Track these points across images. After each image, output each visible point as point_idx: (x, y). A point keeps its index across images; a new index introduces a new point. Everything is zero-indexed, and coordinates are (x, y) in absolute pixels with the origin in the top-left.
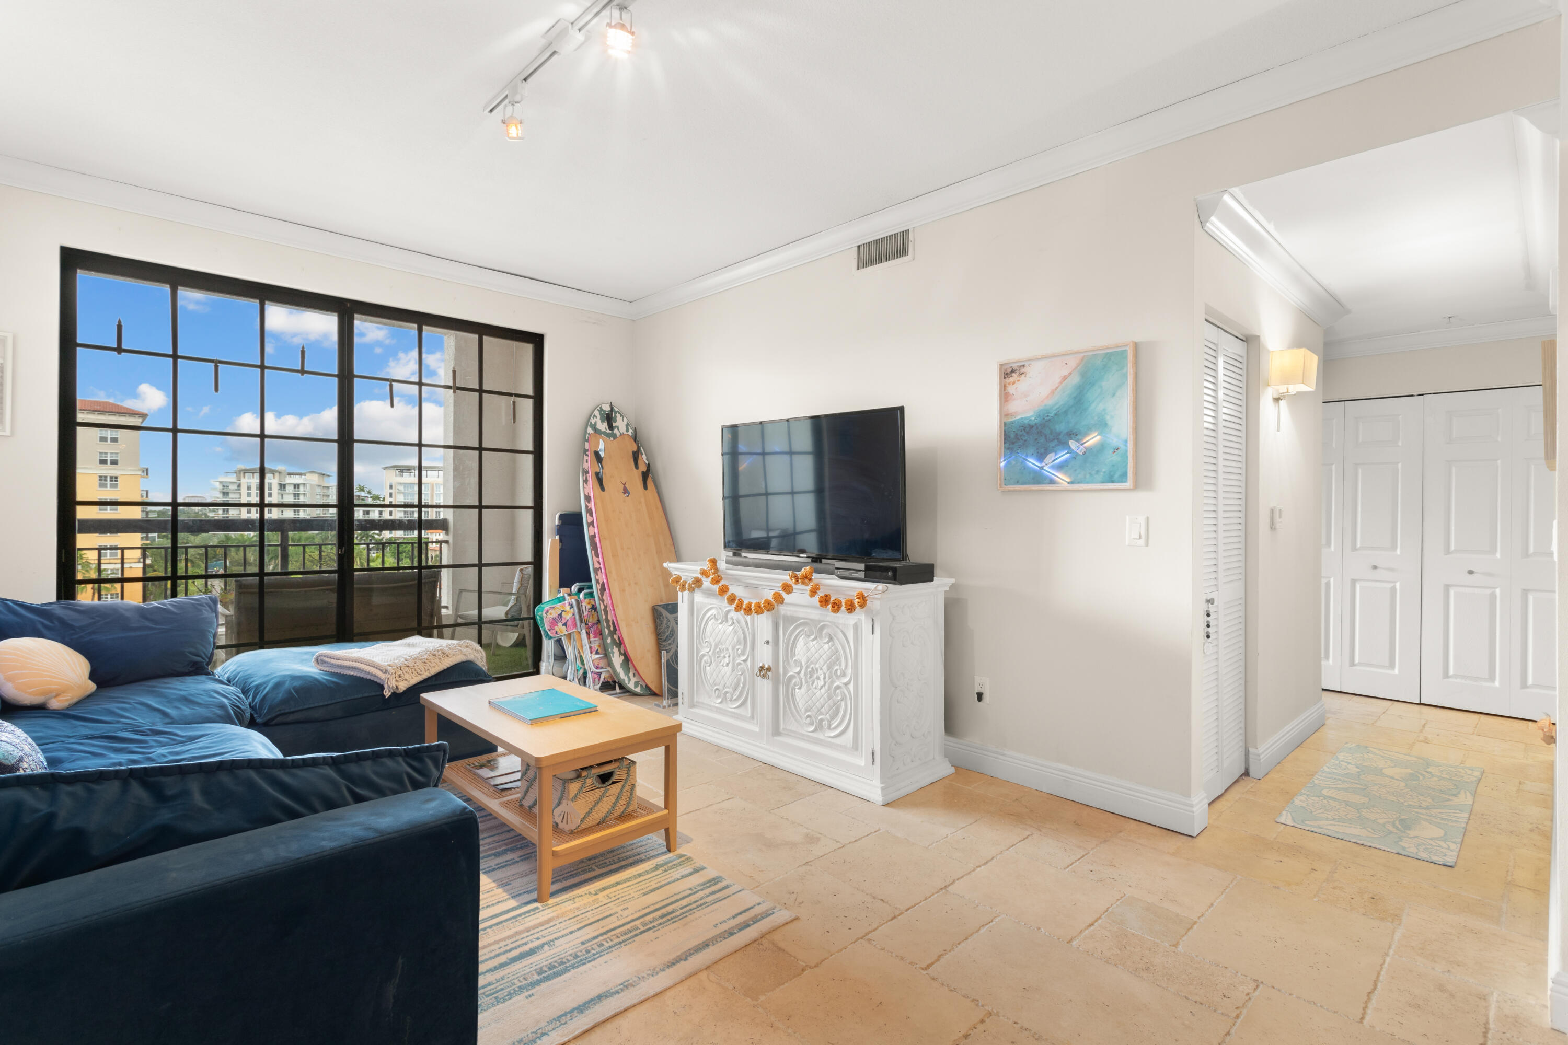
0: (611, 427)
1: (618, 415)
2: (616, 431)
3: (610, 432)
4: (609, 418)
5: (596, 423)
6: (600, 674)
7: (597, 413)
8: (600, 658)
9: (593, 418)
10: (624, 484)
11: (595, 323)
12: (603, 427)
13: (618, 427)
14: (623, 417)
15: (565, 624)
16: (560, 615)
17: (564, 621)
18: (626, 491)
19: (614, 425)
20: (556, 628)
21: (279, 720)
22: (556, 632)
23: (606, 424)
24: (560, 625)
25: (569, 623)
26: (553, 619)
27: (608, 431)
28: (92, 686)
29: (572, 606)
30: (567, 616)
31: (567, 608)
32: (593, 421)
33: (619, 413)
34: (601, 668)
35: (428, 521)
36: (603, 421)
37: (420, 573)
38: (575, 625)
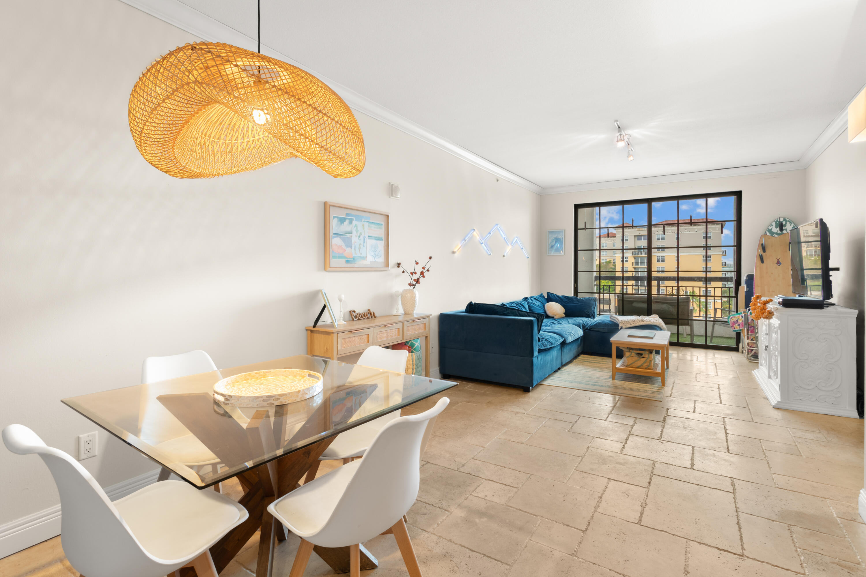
0: (781, 230)
1: (788, 223)
2: (784, 232)
3: (781, 232)
4: (781, 226)
5: (772, 229)
6: (752, 350)
7: (774, 224)
8: (754, 343)
9: (771, 226)
10: (778, 260)
11: (774, 178)
12: (776, 230)
13: (786, 230)
14: (791, 223)
15: (739, 325)
16: (737, 321)
17: (738, 324)
18: (778, 263)
19: (784, 228)
20: (734, 326)
21: (592, 329)
22: (735, 328)
23: (778, 229)
24: (736, 325)
25: (741, 325)
26: (734, 322)
27: (779, 232)
28: (564, 316)
29: (742, 317)
30: (740, 321)
31: (741, 318)
32: (770, 228)
33: (789, 221)
34: (754, 348)
35: (681, 277)
36: (776, 227)
37: (678, 298)
38: (743, 326)
